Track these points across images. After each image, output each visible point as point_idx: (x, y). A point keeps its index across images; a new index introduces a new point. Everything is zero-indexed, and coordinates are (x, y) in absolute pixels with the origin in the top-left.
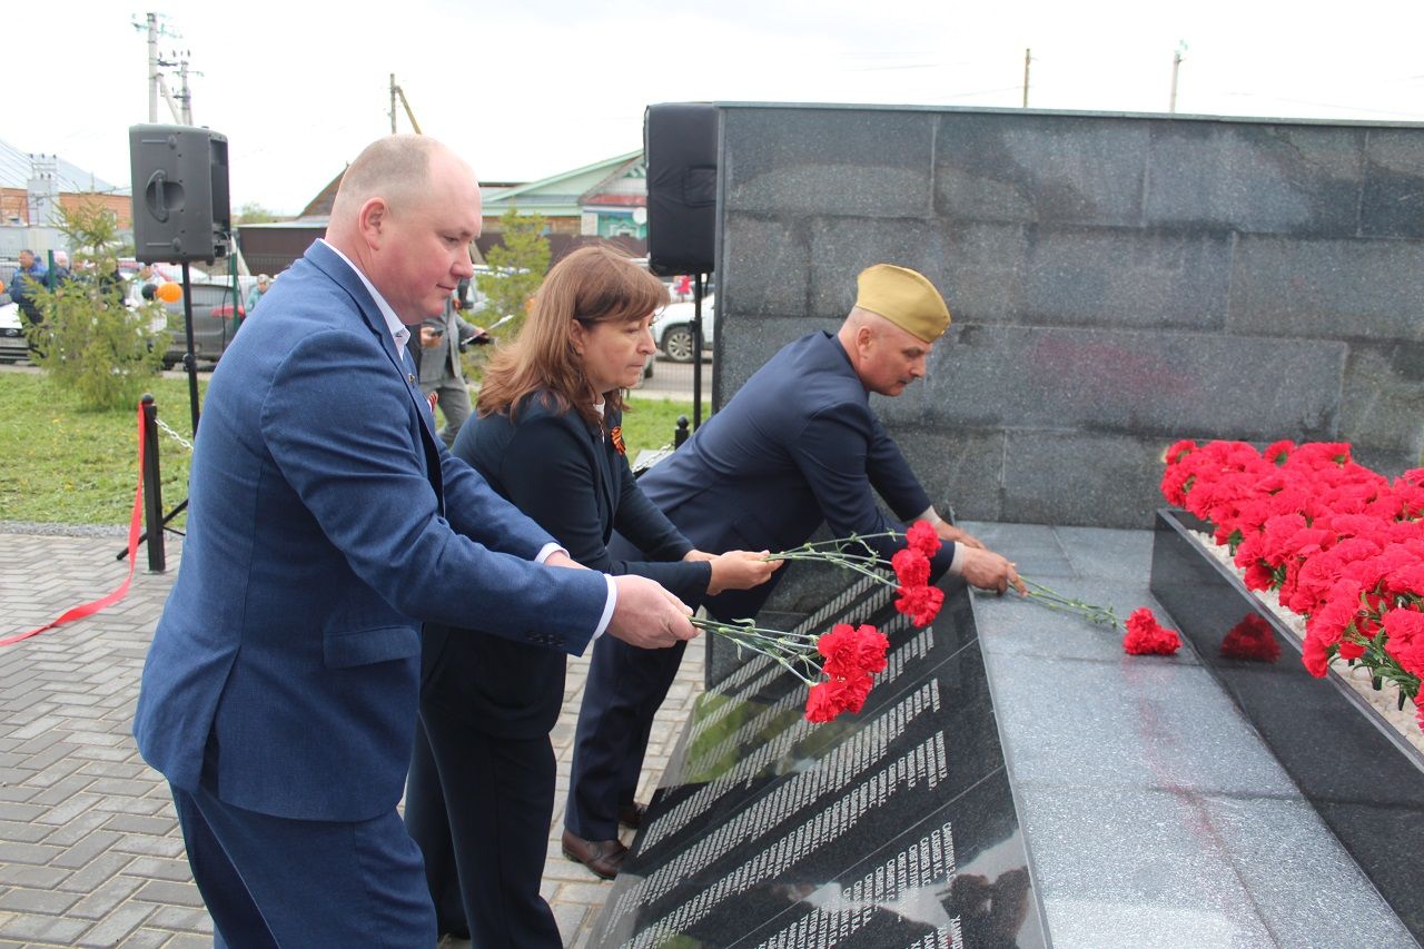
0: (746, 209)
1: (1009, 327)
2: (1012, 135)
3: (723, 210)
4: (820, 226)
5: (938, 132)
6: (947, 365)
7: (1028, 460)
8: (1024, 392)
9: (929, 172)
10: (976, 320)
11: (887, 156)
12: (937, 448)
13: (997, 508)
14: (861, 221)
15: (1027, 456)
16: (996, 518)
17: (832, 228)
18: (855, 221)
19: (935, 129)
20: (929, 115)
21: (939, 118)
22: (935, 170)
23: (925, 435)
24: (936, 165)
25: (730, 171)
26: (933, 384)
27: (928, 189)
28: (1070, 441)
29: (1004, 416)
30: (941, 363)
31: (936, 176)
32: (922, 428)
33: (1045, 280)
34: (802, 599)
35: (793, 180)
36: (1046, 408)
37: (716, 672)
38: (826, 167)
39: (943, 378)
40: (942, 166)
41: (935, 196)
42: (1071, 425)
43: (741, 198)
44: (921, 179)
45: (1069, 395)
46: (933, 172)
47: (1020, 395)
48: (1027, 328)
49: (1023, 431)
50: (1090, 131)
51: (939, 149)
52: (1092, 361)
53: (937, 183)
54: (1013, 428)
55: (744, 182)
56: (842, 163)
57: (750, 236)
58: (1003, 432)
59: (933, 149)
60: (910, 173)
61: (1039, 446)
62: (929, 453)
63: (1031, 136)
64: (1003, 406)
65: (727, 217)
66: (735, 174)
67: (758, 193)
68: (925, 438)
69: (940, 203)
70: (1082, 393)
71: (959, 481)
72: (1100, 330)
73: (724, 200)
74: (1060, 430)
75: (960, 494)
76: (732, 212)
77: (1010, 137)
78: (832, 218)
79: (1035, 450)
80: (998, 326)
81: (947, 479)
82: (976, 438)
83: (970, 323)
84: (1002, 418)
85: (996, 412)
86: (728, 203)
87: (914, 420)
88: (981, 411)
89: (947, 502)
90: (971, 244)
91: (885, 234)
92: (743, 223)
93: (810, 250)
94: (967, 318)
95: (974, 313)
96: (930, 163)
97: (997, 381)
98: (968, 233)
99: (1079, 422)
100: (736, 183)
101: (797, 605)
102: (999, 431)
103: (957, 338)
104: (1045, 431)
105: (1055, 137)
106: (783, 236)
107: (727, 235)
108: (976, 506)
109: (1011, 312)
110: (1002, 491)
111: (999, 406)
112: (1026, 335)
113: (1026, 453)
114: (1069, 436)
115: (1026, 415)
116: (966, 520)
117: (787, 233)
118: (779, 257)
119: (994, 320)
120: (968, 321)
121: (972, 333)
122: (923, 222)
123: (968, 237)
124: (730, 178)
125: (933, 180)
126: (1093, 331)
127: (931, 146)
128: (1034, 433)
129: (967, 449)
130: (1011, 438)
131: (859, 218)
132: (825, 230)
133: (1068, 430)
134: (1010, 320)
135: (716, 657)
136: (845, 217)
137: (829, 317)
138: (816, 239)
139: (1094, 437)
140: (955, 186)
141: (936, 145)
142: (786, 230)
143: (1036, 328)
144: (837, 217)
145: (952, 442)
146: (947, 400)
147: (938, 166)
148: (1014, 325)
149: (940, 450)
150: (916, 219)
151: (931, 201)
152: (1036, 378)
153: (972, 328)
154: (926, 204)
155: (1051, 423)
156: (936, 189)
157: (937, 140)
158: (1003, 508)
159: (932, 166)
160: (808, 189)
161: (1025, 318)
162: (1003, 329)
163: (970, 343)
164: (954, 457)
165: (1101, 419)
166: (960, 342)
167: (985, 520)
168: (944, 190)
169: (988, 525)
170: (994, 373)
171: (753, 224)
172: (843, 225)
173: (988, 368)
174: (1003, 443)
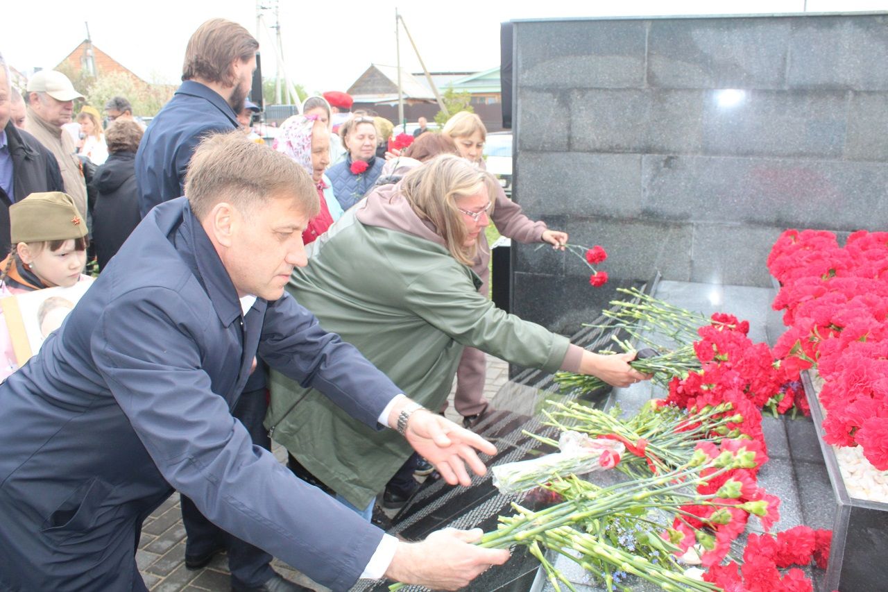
0: (530, 85)
1: (696, 157)
2: (698, 32)
3: (517, 86)
4: (576, 95)
5: (649, 33)
6: (656, 181)
7: (709, 242)
8: (706, 199)
9: (644, 59)
10: (674, 152)
11: (617, 49)
12: (650, 234)
13: (688, 273)
14: (601, 91)
15: (708, 240)
16: (688, 279)
17: (583, 96)
18: (598, 91)
19: (647, 31)
20: (644, 22)
21: (650, 24)
22: (648, 57)
23: (642, 226)
24: (649, 53)
25: (520, 62)
26: (648, 193)
27: (643, 69)
28: (736, 231)
29: (693, 214)
30: (652, 180)
31: (648, 60)
32: (641, 221)
33: (719, 126)
34: (566, 326)
35: (559, 67)
36: (721, 209)
38: (579, 57)
39: (653, 190)
40: (653, 54)
41: (648, 73)
42: (737, 220)
43: (528, 79)
44: (639, 63)
45: (735, 201)
46: (646, 58)
47: (704, 201)
48: (708, 157)
49: (705, 224)
50: (750, 27)
51: (651, 43)
52: (751, 178)
53: (649, 65)
54: (699, 222)
55: (529, 69)
56: (589, 54)
57: (533, 102)
58: (692, 224)
59: (646, 43)
60: (632, 59)
61: (716, 233)
62: (645, 237)
63: (711, 32)
64: (692, 208)
65: (519, 91)
66: (523, 64)
67: (537, 75)
69: (651, 78)
70: (744, 199)
71: (664, 255)
72: (757, 158)
73: (517, 80)
74: (729, 223)
75: (664, 263)
76: (522, 87)
77: (697, 34)
78: (583, 90)
79: (713, 236)
80: (689, 156)
81: (656, 254)
82: (675, 228)
83: (671, 155)
84: (691, 215)
85: (688, 211)
86: (520, 82)
87: (635, 216)
88: (678, 211)
89: (656, 268)
90: (671, 104)
91: (616, 99)
92: (529, 94)
93: (570, 110)
94: (669, 151)
95: (673, 148)
96: (644, 53)
97: (688, 192)
98: (670, 97)
99: (742, 218)
100: (524, 69)
101: (563, 330)
102: (688, 224)
103: (662, 164)
104: (719, 224)
105: (726, 32)
106: (553, 101)
107: (519, 101)
108: (675, 271)
109: (697, 147)
110: (692, 262)
111: (690, 207)
112: (707, 162)
113: (707, 238)
114: (736, 228)
115: (707, 214)
116: (668, 280)
117: (556, 100)
118: (551, 115)
119: (686, 153)
120: (669, 153)
121: (672, 161)
122: (640, 90)
123: (669, 99)
124: (520, 66)
125: (646, 63)
126: (751, 159)
127: (644, 42)
128: (712, 225)
129: (669, 235)
130: (697, 228)
131: (599, 89)
132: (579, 97)
133: (734, 223)
134: (697, 152)
136: (591, 89)
137: (582, 152)
138: (573, 103)
139: (752, 228)
140: (660, 67)
141: (648, 41)
142: (554, 97)
143: (713, 157)
144: (586, 89)
145: (659, 230)
146: (656, 204)
147: (649, 54)
148: (700, 155)
149: (652, 235)
150: (636, 89)
151: (645, 77)
152: (714, 190)
153: (672, 158)
154: (642, 79)
155: (724, 218)
156: (648, 69)
157: (649, 37)
158: (692, 273)
159: (646, 54)
160: (568, 72)
161: (706, 151)
162: (692, 158)
163: (670, 167)
164: (660, 240)
165: (757, 217)
166: (664, 167)
167: (681, 281)
168: (653, 70)
169: (682, 284)
170: (686, 187)
171: (534, 94)
172: (590, 93)
173: (683, 184)
174: (692, 231)
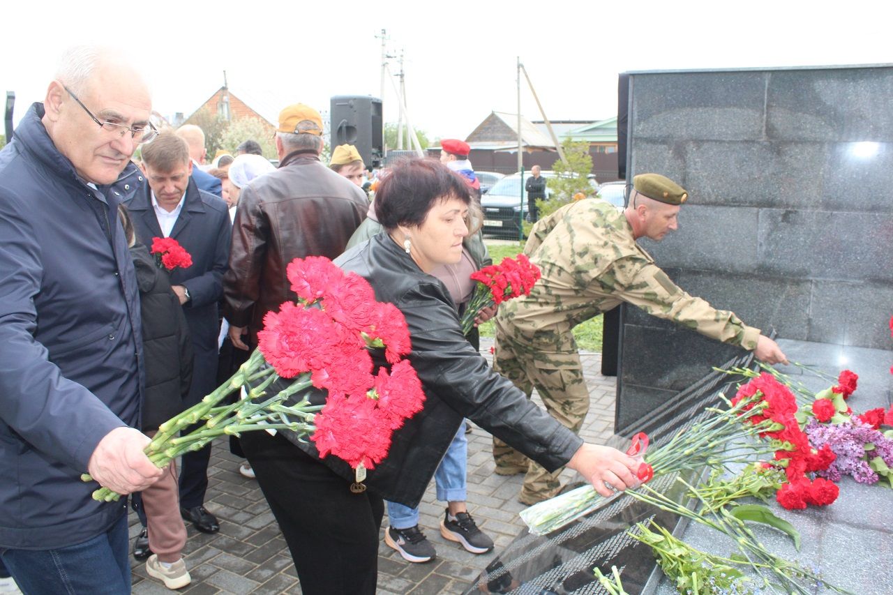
0: (645, 137)
1: (816, 211)
2: (821, 84)
3: (632, 138)
4: (691, 147)
5: (769, 84)
6: (773, 236)
7: (828, 301)
8: (826, 255)
9: (763, 111)
10: (793, 207)
11: (735, 101)
12: (766, 290)
13: (806, 332)
14: (718, 143)
15: (828, 298)
16: (805, 338)
17: (699, 147)
18: (714, 143)
19: (767, 82)
20: (764, 73)
21: (770, 75)
22: (767, 109)
23: (758, 281)
24: (768, 106)
25: (636, 113)
26: (764, 248)
27: (762, 122)
28: (858, 289)
29: (812, 270)
30: (769, 235)
31: (767, 113)
32: (756, 276)
33: (842, 180)
34: (676, 381)
35: (675, 118)
36: (842, 266)
37: (621, 423)
38: (695, 109)
39: (770, 244)
40: (772, 106)
41: (767, 126)
42: (860, 279)
43: (643, 130)
44: (757, 115)
45: (859, 258)
46: (765, 110)
47: (824, 257)
48: (829, 212)
49: (825, 281)
50: (878, 77)
51: (770, 95)
52: (876, 235)
53: (768, 117)
54: (818, 279)
55: (644, 120)
56: (705, 106)
57: (648, 154)
58: (811, 281)
59: (766, 95)
60: (750, 111)
61: (836, 291)
62: (760, 293)
63: (834, 83)
64: (811, 264)
65: (634, 142)
66: (639, 116)
67: (653, 127)
68: (758, 283)
69: (770, 130)
70: (868, 256)
71: (780, 312)
72: (883, 214)
73: (632, 132)
74: (852, 281)
75: (780, 321)
76: (636, 139)
77: (819, 85)
78: (699, 142)
79: (834, 294)
80: (808, 211)
81: (772, 310)
82: (792, 285)
83: (790, 209)
84: (810, 272)
85: (806, 268)
86: (634, 133)
87: (750, 271)
88: (798, 266)
89: (771, 325)
90: (791, 157)
91: (734, 151)
92: (644, 145)
93: (685, 162)
94: (788, 205)
95: (792, 202)
96: (763, 104)
97: (807, 247)
98: (790, 150)
99: (866, 276)
100: (639, 121)
101: (672, 385)
102: (808, 281)
103: (780, 219)
104: (841, 281)
105: (852, 83)
106: (668, 153)
107: (634, 153)
108: (791, 329)
109: (818, 202)
110: (809, 320)
111: (808, 264)
112: (828, 217)
113: (827, 296)
114: (859, 286)
115: (827, 271)
116: (784, 338)
117: (671, 152)
118: (666, 166)
119: (806, 207)
120: (788, 208)
121: (790, 215)
122: (758, 143)
123: (789, 152)
124: (636, 118)
125: (765, 116)
126: (877, 215)
127: (764, 94)
128: (832, 283)
129: (786, 292)
130: (816, 285)
131: (716, 141)
132: (694, 149)
133: (857, 281)
134: (817, 207)
135: (622, 413)
136: (708, 141)
137: (697, 204)
138: (689, 155)
139: (876, 287)
140: (780, 119)
141: (768, 93)
142: (670, 150)
143: (835, 212)
144: (702, 141)
145: (775, 286)
146: (773, 259)
147: (769, 106)
148: (820, 210)
149: (767, 291)
150: (753, 142)
151: (764, 129)
152: (835, 246)
153: (790, 212)
154: (760, 131)
155: (846, 276)
156: (767, 121)
157: (768, 90)
158: (810, 332)
159: (765, 106)
160: (684, 124)
161: (827, 206)
162: (812, 213)
163: (788, 222)
164: (777, 296)
165: (882, 275)
166: (782, 221)
167: (797, 339)
168: (772, 122)
169: (799, 342)
170: (805, 242)
171: (649, 146)
172: (706, 146)
173: (802, 239)
174: (811, 288)
